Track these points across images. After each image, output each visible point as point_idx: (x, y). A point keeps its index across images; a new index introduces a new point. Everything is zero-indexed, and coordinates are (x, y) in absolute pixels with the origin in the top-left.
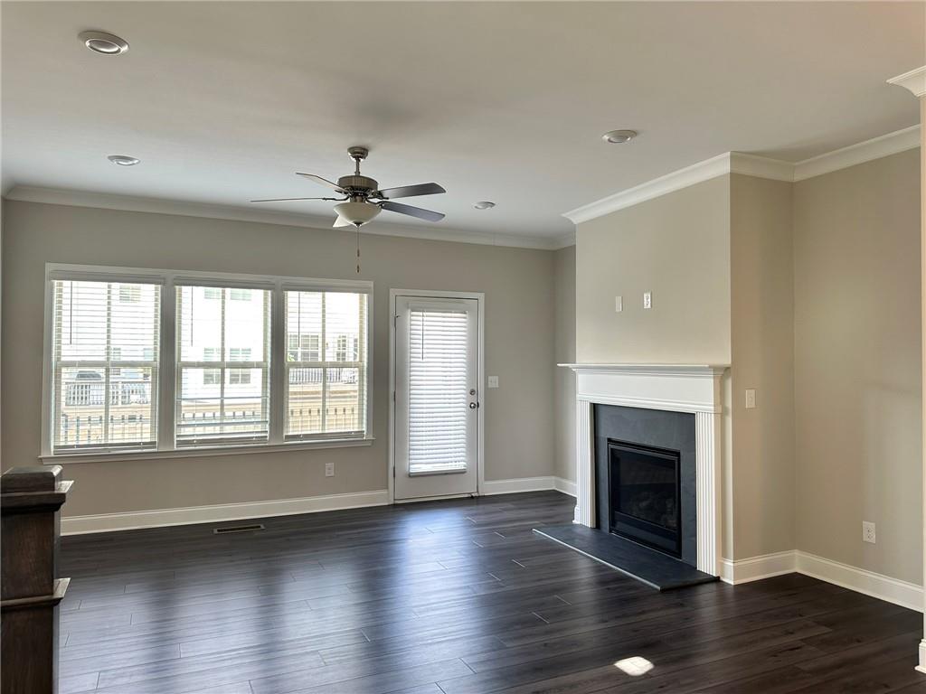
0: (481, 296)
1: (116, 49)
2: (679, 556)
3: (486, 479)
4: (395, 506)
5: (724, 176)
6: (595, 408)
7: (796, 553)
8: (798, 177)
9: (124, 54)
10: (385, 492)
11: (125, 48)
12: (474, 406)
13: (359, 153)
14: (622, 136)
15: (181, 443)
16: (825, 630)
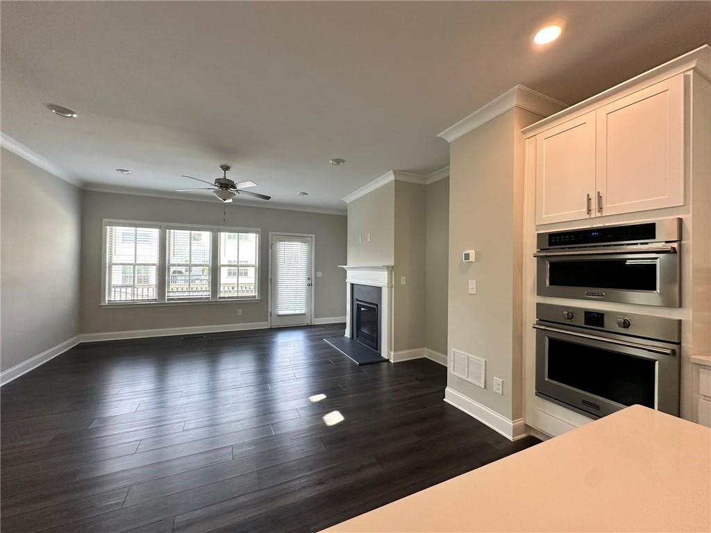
0: (313, 236)
1: (70, 115)
2: (377, 350)
3: (315, 317)
4: (271, 329)
5: (392, 182)
6: (352, 285)
7: (426, 349)
8: (428, 182)
9: (75, 118)
10: (266, 323)
11: (75, 116)
12: (309, 285)
13: (226, 168)
14: (338, 161)
15: (168, 300)
16: (418, 382)
